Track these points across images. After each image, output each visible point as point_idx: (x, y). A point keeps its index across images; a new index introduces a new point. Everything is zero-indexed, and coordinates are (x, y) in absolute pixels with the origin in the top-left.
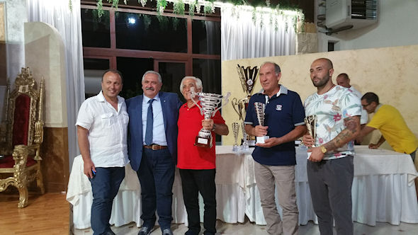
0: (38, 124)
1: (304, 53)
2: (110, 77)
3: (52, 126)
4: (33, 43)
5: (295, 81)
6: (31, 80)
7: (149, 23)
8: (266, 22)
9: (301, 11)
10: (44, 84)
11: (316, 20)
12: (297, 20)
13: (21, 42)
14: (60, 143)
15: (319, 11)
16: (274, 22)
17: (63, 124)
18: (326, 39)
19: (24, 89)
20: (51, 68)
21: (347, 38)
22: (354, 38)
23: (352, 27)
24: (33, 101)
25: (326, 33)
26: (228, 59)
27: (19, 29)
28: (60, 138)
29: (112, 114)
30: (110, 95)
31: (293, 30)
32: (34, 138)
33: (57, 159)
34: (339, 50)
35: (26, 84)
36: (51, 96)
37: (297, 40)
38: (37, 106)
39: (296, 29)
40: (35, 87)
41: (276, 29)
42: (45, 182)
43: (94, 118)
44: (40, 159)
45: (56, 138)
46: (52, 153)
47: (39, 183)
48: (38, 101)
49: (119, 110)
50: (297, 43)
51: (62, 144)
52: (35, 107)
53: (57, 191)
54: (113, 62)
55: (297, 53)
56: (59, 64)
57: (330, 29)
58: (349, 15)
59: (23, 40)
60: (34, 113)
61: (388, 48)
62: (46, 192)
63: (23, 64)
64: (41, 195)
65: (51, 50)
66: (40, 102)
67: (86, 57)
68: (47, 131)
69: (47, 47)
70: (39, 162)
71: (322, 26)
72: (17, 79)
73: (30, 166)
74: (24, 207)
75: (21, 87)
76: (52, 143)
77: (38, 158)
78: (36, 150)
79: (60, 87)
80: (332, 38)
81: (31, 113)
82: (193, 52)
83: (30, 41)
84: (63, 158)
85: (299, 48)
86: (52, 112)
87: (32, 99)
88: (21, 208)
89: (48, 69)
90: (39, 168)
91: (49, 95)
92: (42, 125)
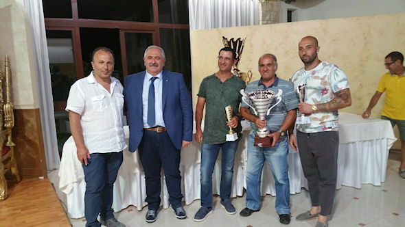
0: (7, 106)
2: (102, 56)
3: (22, 108)
10: (9, 62)
14: (32, 125)
17: (34, 105)
18: (285, 7)
20: (16, 43)
21: (304, 7)
25: (286, 2)
26: (196, 29)
28: (33, 121)
29: (103, 96)
30: (104, 76)
32: (4, 122)
33: (30, 143)
34: (296, 20)
36: (18, 75)
37: (260, 8)
42: (19, 169)
43: (85, 102)
44: (13, 144)
45: (28, 121)
46: (24, 137)
47: (14, 171)
48: (4, 81)
49: (112, 92)
50: (261, 12)
51: (36, 126)
53: (34, 177)
54: (76, 34)
55: (261, 22)
56: (25, 39)
61: (355, 18)
62: (21, 179)
64: (17, 183)
65: (14, 24)
66: (7, 82)
67: (50, 29)
68: (17, 113)
69: (8, 19)
70: (12, 149)
73: (6, 154)
74: (5, 199)
76: (24, 126)
77: (10, 144)
78: (7, 136)
79: (28, 65)
80: (291, 6)
82: (160, 22)
84: (37, 141)
85: (263, 17)
86: (20, 93)
89: (13, 46)
90: (13, 154)
91: (16, 74)
92: (11, 107)
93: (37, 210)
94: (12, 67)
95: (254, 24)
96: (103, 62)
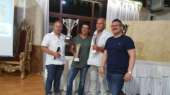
0: (30, 44)
1: (141, 20)
2: (57, 24)
3: (36, 45)
4: (29, 8)
5: (139, 32)
6: (28, 24)
7: (76, 3)
8: (127, 6)
9: (141, 2)
10: (33, 27)
11: (147, 7)
12: (139, 6)
13: (24, 8)
14: (39, 52)
15: (148, 3)
16: (130, 6)
17: (40, 44)
18: (150, 15)
19: (24, 28)
20: (37, 20)
21: (159, 15)
22: (163, 15)
23: (163, 10)
24: (28, 34)
25: (150, 13)
26: (109, 21)
27: (23, 2)
28: (39, 50)
31: (137, 10)
32: (28, 49)
33: (37, 59)
35: (25, 26)
36: (36, 32)
37: (138, 14)
38: (30, 36)
39: (138, 10)
40: (29, 27)
41: (131, 9)
42: (31, 68)
44: (30, 58)
45: (37, 50)
46: (35, 56)
47: (29, 69)
48: (30, 33)
50: (138, 16)
51: (40, 53)
52: (29, 36)
53: (36, 73)
54: (61, 19)
55: (138, 20)
56: (40, 18)
57: (152, 11)
58: (163, 5)
59: (25, 7)
60: (28, 39)
62: (31, 73)
63: (24, 17)
64: (29, 74)
65: (37, 12)
67: (51, 16)
68: (34, 47)
69: (35, 10)
70: (29, 60)
71: (149, 9)
72: (21, 24)
73: (27, 61)
74: (23, 79)
75: (23, 27)
76: (35, 52)
77: (29, 58)
78: (28, 55)
79: (40, 28)
80: (152, 15)
81: (27, 38)
82: (94, 17)
83: (28, 7)
84: (39, 59)
85: (139, 18)
86: (36, 39)
87: (28, 33)
88: (22, 79)
89: (35, 20)
90: (29, 62)
91: (35, 31)
92: (31, 44)
93: (34, 85)
94: (34, 29)
95: (135, 20)
96: (57, 26)
